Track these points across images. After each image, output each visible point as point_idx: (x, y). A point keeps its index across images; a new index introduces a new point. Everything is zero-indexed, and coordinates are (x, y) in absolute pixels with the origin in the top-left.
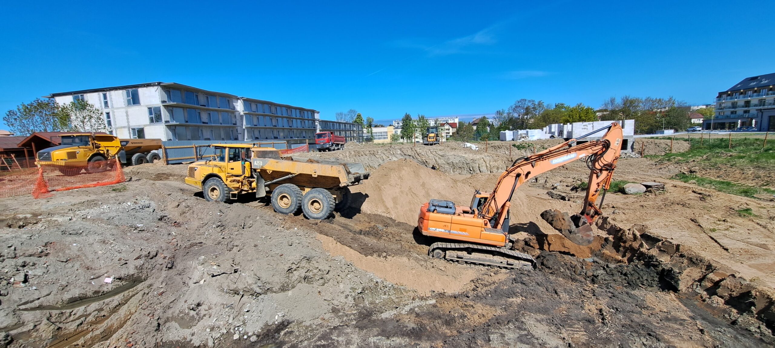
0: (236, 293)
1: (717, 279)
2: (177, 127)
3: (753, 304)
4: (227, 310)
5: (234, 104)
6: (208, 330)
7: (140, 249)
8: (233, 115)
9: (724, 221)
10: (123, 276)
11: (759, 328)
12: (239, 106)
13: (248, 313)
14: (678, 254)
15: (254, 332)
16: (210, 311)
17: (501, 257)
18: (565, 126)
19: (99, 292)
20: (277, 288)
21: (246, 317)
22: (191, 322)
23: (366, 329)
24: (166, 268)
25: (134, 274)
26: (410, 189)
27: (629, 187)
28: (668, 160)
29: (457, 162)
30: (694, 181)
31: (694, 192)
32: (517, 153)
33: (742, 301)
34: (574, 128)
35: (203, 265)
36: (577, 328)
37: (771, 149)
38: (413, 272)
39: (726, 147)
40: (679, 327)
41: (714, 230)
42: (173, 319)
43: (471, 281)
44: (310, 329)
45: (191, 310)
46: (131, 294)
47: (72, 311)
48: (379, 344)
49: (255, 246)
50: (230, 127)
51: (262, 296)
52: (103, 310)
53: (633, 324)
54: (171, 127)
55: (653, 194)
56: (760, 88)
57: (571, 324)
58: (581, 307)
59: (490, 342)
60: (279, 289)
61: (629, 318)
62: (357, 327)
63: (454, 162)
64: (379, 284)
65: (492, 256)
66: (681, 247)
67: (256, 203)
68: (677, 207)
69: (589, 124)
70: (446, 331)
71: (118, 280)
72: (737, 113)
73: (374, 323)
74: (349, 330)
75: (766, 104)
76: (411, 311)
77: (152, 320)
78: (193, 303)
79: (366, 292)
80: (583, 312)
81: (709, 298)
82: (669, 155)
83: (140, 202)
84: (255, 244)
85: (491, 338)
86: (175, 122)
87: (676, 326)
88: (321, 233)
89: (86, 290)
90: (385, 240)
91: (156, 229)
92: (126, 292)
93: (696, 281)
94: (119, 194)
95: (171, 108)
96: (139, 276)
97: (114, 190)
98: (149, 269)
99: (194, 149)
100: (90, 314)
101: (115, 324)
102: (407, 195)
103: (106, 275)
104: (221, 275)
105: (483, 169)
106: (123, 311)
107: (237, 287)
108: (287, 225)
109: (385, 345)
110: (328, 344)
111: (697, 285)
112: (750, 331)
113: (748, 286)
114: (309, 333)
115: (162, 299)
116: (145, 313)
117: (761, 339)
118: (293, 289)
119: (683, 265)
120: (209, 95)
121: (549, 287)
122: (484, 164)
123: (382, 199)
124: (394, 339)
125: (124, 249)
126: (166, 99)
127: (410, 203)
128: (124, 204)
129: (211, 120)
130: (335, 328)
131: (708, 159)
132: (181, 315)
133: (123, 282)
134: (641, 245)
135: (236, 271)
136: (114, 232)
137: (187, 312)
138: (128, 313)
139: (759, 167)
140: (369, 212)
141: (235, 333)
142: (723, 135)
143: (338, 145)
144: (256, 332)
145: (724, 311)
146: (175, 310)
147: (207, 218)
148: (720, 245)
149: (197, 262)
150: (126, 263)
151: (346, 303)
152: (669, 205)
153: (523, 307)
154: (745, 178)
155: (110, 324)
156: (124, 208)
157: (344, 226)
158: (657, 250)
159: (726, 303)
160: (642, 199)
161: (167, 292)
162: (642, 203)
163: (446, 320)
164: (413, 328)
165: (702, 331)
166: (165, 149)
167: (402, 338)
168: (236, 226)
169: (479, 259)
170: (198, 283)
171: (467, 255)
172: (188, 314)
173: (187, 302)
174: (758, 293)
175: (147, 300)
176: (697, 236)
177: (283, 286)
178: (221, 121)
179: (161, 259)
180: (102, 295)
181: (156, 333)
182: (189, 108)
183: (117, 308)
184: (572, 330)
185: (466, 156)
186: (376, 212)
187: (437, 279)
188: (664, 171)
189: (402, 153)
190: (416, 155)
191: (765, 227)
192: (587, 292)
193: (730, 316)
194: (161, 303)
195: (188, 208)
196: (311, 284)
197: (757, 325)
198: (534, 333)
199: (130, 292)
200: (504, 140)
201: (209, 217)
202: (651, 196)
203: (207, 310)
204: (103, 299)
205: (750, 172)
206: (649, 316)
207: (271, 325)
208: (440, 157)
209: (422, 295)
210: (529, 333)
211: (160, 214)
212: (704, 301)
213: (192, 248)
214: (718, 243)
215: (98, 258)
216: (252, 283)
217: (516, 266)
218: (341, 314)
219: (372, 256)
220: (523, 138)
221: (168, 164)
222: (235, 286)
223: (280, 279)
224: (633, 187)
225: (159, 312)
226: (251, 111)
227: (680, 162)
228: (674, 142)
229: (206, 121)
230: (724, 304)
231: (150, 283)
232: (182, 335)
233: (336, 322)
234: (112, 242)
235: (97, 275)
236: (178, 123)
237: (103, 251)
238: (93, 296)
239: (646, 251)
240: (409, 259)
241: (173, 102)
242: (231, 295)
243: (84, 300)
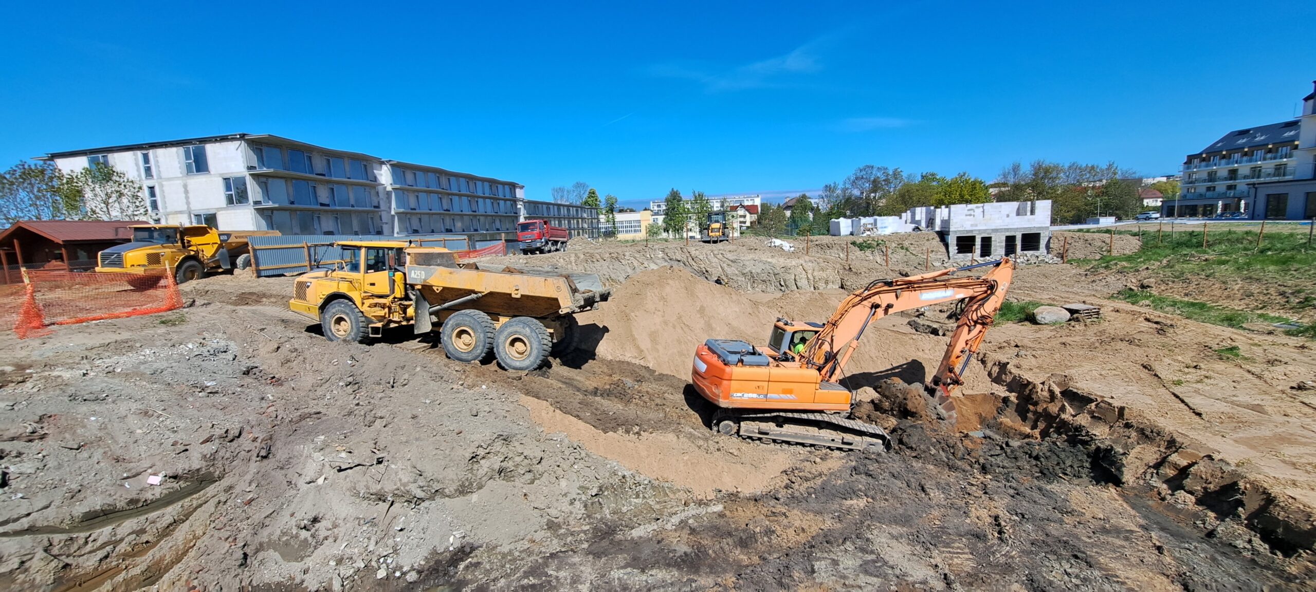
0: (380, 499)
1: (1184, 463)
2: (275, 212)
3: (1240, 503)
4: (365, 528)
5: (375, 171)
6: (333, 563)
7: (211, 425)
8: (373, 192)
9: (1195, 367)
10: (180, 472)
11: (1250, 541)
12: (385, 176)
13: (401, 532)
14: (1121, 423)
15: (413, 566)
16: (335, 530)
17: (832, 431)
18: (938, 210)
19: (138, 501)
20: (452, 489)
21: (398, 539)
22: (303, 550)
23: (606, 556)
24: (258, 457)
25: (201, 468)
26: (680, 318)
27: (1042, 313)
28: (1106, 267)
29: (759, 271)
30: (1147, 302)
31: (1147, 320)
32: (859, 256)
33: (1224, 499)
34: (952, 215)
35: (322, 452)
36: (958, 548)
37: (1269, 249)
38: (685, 458)
39: (1199, 245)
40: (1124, 543)
41: (1178, 383)
42: (271, 545)
43: (782, 472)
44: (509, 558)
45: (301, 529)
46: (195, 503)
47: (90, 536)
48: (628, 582)
49: (414, 417)
50: (368, 212)
51: (426, 504)
52: (146, 532)
53: (1049, 540)
54: (265, 211)
55: (1082, 324)
56: (1253, 149)
57: (948, 541)
58: (964, 513)
59: (815, 575)
60: (456, 491)
61: (1043, 530)
62: (590, 553)
63: (753, 271)
64: (628, 479)
65: (817, 429)
66: (1126, 411)
67: (414, 344)
68: (1120, 345)
69: (977, 207)
70: (742, 557)
71: (172, 480)
72: (1217, 189)
73: (619, 546)
74: (576, 559)
75: (1262, 174)
76: (682, 525)
77: (233, 547)
78: (306, 516)
79: (606, 493)
80: (968, 521)
81: (1171, 495)
82: (1108, 259)
83: (209, 343)
84: (414, 413)
85: (816, 567)
86: (271, 203)
87: (1118, 542)
88: (528, 393)
89: (114, 497)
90: (637, 404)
91: (239, 389)
92: (186, 500)
93: (1150, 467)
94: (173, 329)
95: (264, 179)
96: (210, 472)
97: (163, 322)
98: (227, 459)
99: (306, 250)
100: (122, 540)
101: (167, 557)
102: (674, 327)
103: (150, 471)
104: (354, 468)
105: (803, 282)
106: (181, 534)
107: (382, 488)
108: (469, 381)
109: (637, 583)
110: (541, 584)
111: (1152, 474)
112: (1236, 547)
113: (1233, 474)
114: (508, 566)
115: (249, 510)
116: (221, 535)
117: (1253, 560)
118: (479, 491)
119: (1130, 441)
120: (331, 156)
121: (912, 480)
122: (804, 275)
123: (632, 335)
124: (653, 572)
125: (182, 426)
126: (255, 163)
127: (679, 341)
128: (181, 346)
129: (336, 199)
130: (553, 556)
131: (1169, 266)
132: (284, 539)
133: (181, 483)
134: (1063, 409)
135: (380, 462)
136: (165, 395)
137: (294, 533)
138: (191, 537)
139: (1251, 278)
140: (610, 358)
141: (379, 568)
142: (1194, 226)
143: (556, 243)
144: (416, 566)
145: (1196, 516)
146: (275, 530)
147: (330, 370)
148: (1188, 406)
149: (312, 446)
150: (187, 450)
151: (571, 513)
152: (1107, 341)
153: (868, 514)
154: (1228, 297)
155: (157, 556)
156: (182, 354)
157: (567, 381)
158: (1088, 417)
159: (1199, 502)
160: (1064, 332)
161: (259, 499)
162: (1064, 340)
163: (741, 538)
164: (685, 553)
165: (1159, 549)
166: (255, 250)
167: (666, 570)
168: (380, 384)
169: (796, 436)
170: (313, 482)
171: (777, 428)
172: (297, 536)
173: (295, 515)
174: (1248, 486)
175: (224, 514)
176: (1153, 393)
177: (462, 486)
178: (352, 202)
179: (249, 441)
180: (143, 506)
181: (240, 571)
182: (296, 179)
183: (171, 528)
184: (950, 552)
185: (774, 261)
186: (621, 357)
187: (726, 469)
188: (1099, 286)
189: (666, 257)
190: (690, 259)
191: (1259, 377)
192: (974, 488)
193: (1204, 524)
194: (248, 518)
195: (295, 354)
196: (511, 481)
197: (1247, 537)
198: (887, 558)
199: (194, 500)
200: (837, 234)
201: (331, 368)
202: (1079, 327)
203: (330, 529)
204: (146, 513)
205: (1237, 287)
206: (1075, 526)
207: (442, 553)
208: (730, 263)
209: (699, 497)
210: (879, 558)
211: (245, 364)
212: (1163, 499)
213: (303, 422)
214: (1186, 405)
215: (136, 442)
216: (409, 482)
217: (857, 446)
218: (562, 531)
219: (616, 432)
220: (869, 230)
221: (259, 276)
222: (379, 487)
223: (457, 474)
224: (1048, 312)
225: (245, 534)
226: (406, 184)
227: (1125, 270)
228: (1116, 237)
229: (326, 201)
230: (1196, 503)
231: (228, 484)
232: (287, 572)
233: (555, 546)
234: (160, 413)
235: (134, 472)
236: (276, 205)
237: (145, 430)
238: (128, 508)
239: (1071, 418)
240: (677, 436)
241: (268, 168)
242: (372, 503)
243: (111, 516)
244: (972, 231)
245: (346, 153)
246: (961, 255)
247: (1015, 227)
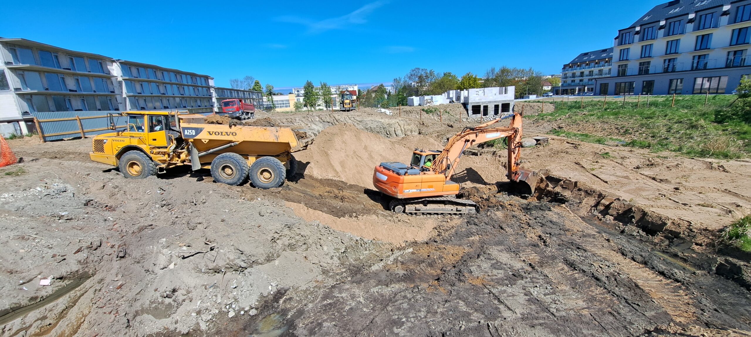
0: (216, 272)
1: (607, 203)
2: (33, 96)
3: (633, 217)
4: (211, 290)
5: (109, 67)
6: (194, 314)
7: (79, 241)
8: (109, 82)
9: (597, 162)
10: (65, 274)
11: (638, 232)
12: (115, 70)
13: (236, 289)
14: (576, 189)
15: (251, 306)
16: (190, 295)
17: (451, 206)
18: (462, 92)
19: (36, 298)
20: (262, 259)
21: (235, 293)
22: (169, 310)
23: (363, 282)
24: (117, 257)
25: (79, 270)
27: (524, 142)
28: (542, 119)
29: (375, 127)
30: (564, 135)
31: (568, 143)
32: (426, 117)
33: (626, 216)
34: (470, 94)
35: (169, 248)
36: (529, 252)
37: (608, 109)
38: (385, 227)
39: (579, 107)
40: (593, 240)
41: (593, 170)
42: (144, 311)
43: (433, 229)
44: (308, 292)
45: (165, 298)
46: (79, 294)
47: (5, 327)
48: (382, 292)
49: (223, 221)
50: (106, 96)
51: (249, 270)
52: (47, 318)
53: (564, 243)
54: (25, 96)
55: (542, 146)
56: (599, 61)
57: (523, 249)
58: (524, 236)
59: (473, 273)
60: (265, 260)
61: (560, 239)
62: (353, 282)
63: (372, 127)
64: (359, 242)
65: (443, 205)
66: (578, 184)
67: (187, 178)
68: (563, 155)
69: (480, 90)
70: (432, 271)
71: (59, 280)
72: (584, 81)
73: (368, 277)
74: (347, 286)
75: (603, 74)
76: (395, 261)
77: (118, 317)
78: (167, 289)
79: (349, 250)
80: (527, 239)
81: (604, 217)
82: (542, 115)
83: (52, 186)
84: (222, 218)
85: (472, 270)
86: (29, 89)
87: (592, 240)
88: (287, 200)
89: (18, 298)
90: (347, 201)
91: (86, 216)
92: (72, 292)
93: (592, 207)
94: (17, 178)
95: (21, 72)
96: (86, 272)
97: (8, 174)
98: (96, 261)
99: (78, 122)
100: (30, 326)
101: (67, 331)
103: (39, 277)
104: (195, 256)
105: (399, 132)
106: (73, 315)
107: (217, 265)
108: (248, 196)
109: (387, 292)
110: (334, 302)
111: (594, 209)
112: (633, 235)
113: (629, 205)
114: (309, 296)
115: (122, 292)
116: (104, 311)
117: (641, 239)
118: (278, 258)
119: (581, 196)
120: (72, 55)
121: (496, 224)
122: (399, 128)
123: (331, 164)
124: (393, 285)
125: (55, 243)
126: (11, 60)
128: (31, 190)
129: (81, 86)
130: (333, 287)
131: (570, 117)
132: (154, 305)
133: (66, 281)
134: (547, 185)
135: (212, 249)
136: (33, 224)
137: (160, 301)
138: (81, 316)
139: (604, 122)
140: (320, 178)
141: (229, 312)
142: (573, 99)
143: (247, 113)
144: (253, 306)
145: (615, 224)
146: (145, 301)
147: (146, 198)
148: (601, 179)
149: (160, 246)
150: (65, 259)
151: (333, 263)
152: (556, 153)
153: (483, 243)
154: (596, 131)
155: (59, 332)
156: (34, 195)
157: (304, 192)
158: (560, 187)
159: (615, 219)
160: (536, 150)
161: (127, 284)
162: (538, 154)
163: (429, 262)
164: (404, 274)
165: (608, 240)
166: (39, 123)
167: (399, 284)
168: (186, 204)
169: (434, 209)
170: (166, 268)
171: (424, 207)
172: (162, 303)
173: (158, 290)
174: (636, 209)
175: (102, 297)
176: (584, 175)
177: (268, 257)
178: (94, 89)
179: (108, 248)
180: (40, 301)
181: (127, 330)
182: (48, 72)
183: (65, 312)
184: (526, 254)
185: (383, 121)
186: (326, 177)
187: (407, 230)
188: (541, 128)
189: (321, 120)
190: (335, 121)
191: (621, 165)
192: (524, 225)
193: (619, 228)
194: (123, 297)
195: (117, 189)
196: (294, 251)
197: (637, 231)
198: (501, 261)
199: (77, 291)
200: (412, 105)
201: (147, 197)
202: (541, 148)
203: (186, 295)
204: (43, 306)
205: (599, 126)
206: (572, 236)
207: (267, 296)
208: (358, 122)
209: (398, 246)
210: (498, 262)
211: (84, 199)
212: (601, 220)
213: (143, 232)
214: (600, 178)
215: (22, 258)
216: (235, 259)
217: (463, 211)
218: (331, 274)
219: (344, 217)
220: (429, 103)
221: (45, 141)
222: (215, 264)
223: (264, 250)
224: (527, 141)
225: (124, 307)
226: (132, 76)
227: (551, 120)
228: (544, 104)
229: (74, 88)
230: (614, 220)
231: (100, 277)
232: (161, 326)
233: (331, 282)
234: (35, 236)
235: (27, 279)
236: (36, 91)
237: (27, 249)
238: (30, 304)
239: (552, 189)
240: (377, 216)
241: (23, 63)
242: (211, 275)
243: (18, 311)
244: (479, 103)
245: (85, 54)
246: (474, 115)
247: (499, 100)
